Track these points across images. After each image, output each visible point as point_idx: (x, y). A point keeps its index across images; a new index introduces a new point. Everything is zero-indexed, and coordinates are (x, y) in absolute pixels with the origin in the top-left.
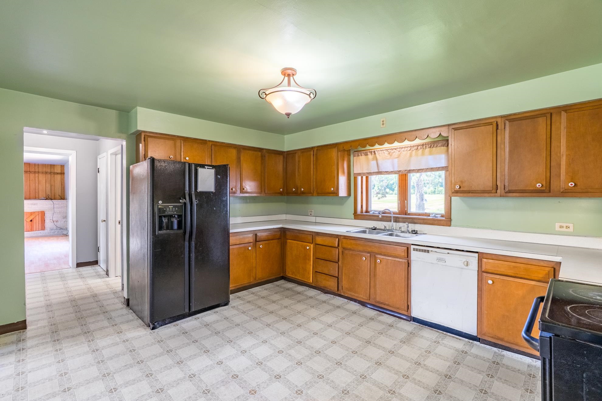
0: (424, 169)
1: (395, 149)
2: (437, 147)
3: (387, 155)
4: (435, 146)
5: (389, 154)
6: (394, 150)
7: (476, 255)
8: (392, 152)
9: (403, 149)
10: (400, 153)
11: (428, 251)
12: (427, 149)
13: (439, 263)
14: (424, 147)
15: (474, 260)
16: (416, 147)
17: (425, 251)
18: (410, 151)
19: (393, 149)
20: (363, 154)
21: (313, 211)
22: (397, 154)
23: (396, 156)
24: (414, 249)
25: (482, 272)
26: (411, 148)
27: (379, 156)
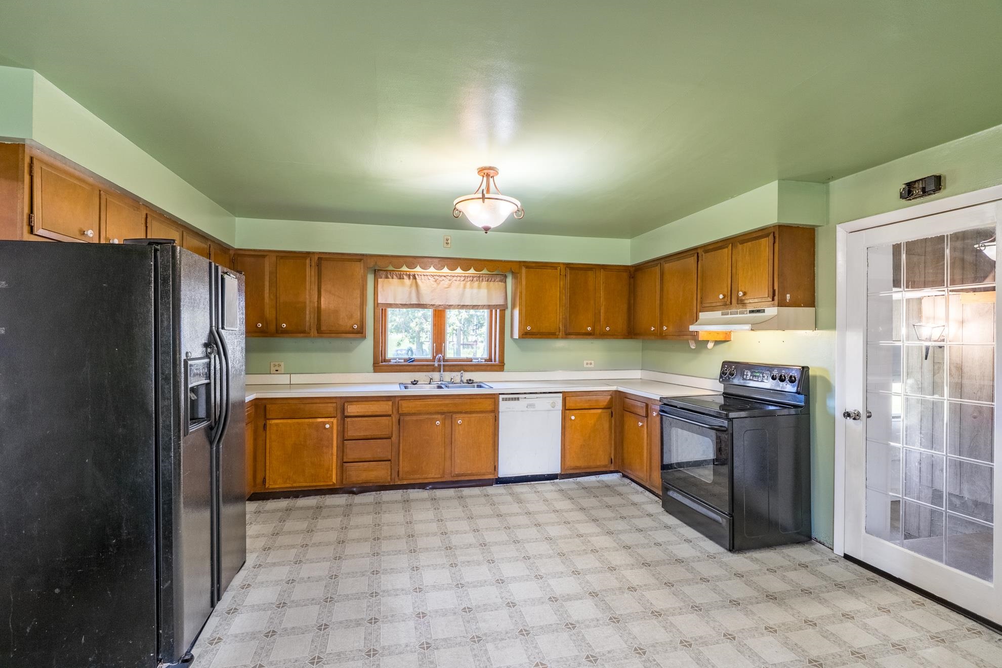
0: (479, 305)
1: (445, 276)
2: (494, 281)
3: (433, 283)
4: (493, 280)
5: (436, 281)
6: (443, 278)
7: (561, 395)
8: (440, 279)
9: (455, 278)
10: (450, 282)
11: (518, 399)
12: (483, 283)
13: (529, 409)
14: (481, 279)
15: (559, 399)
16: (471, 278)
17: (512, 399)
18: (464, 282)
19: (441, 276)
20: (395, 277)
21: (282, 364)
22: (446, 283)
23: (446, 286)
24: (503, 399)
25: (565, 409)
26: (465, 279)
27: (422, 282)
